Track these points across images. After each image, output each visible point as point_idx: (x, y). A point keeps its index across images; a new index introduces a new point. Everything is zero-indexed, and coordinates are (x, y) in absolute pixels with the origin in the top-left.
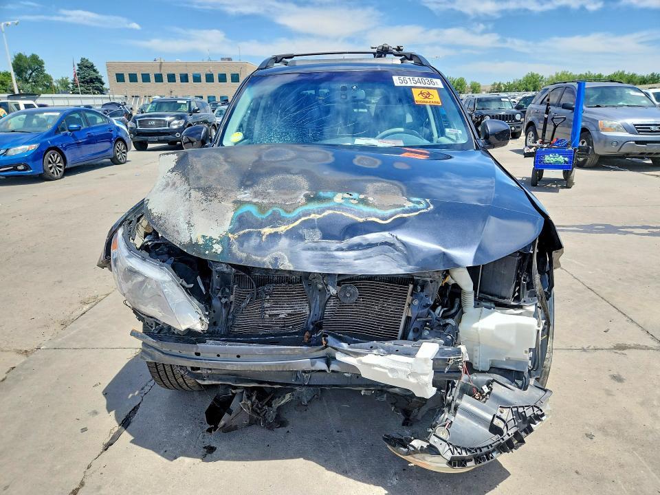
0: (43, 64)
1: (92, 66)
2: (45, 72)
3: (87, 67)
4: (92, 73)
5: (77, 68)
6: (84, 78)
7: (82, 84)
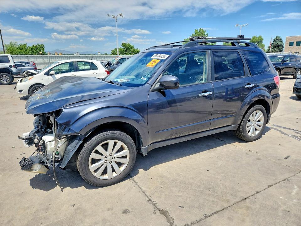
0: (263, 40)
1: (281, 39)
2: (263, 43)
3: (278, 40)
4: (280, 42)
5: (273, 40)
6: (275, 45)
7: (273, 48)
